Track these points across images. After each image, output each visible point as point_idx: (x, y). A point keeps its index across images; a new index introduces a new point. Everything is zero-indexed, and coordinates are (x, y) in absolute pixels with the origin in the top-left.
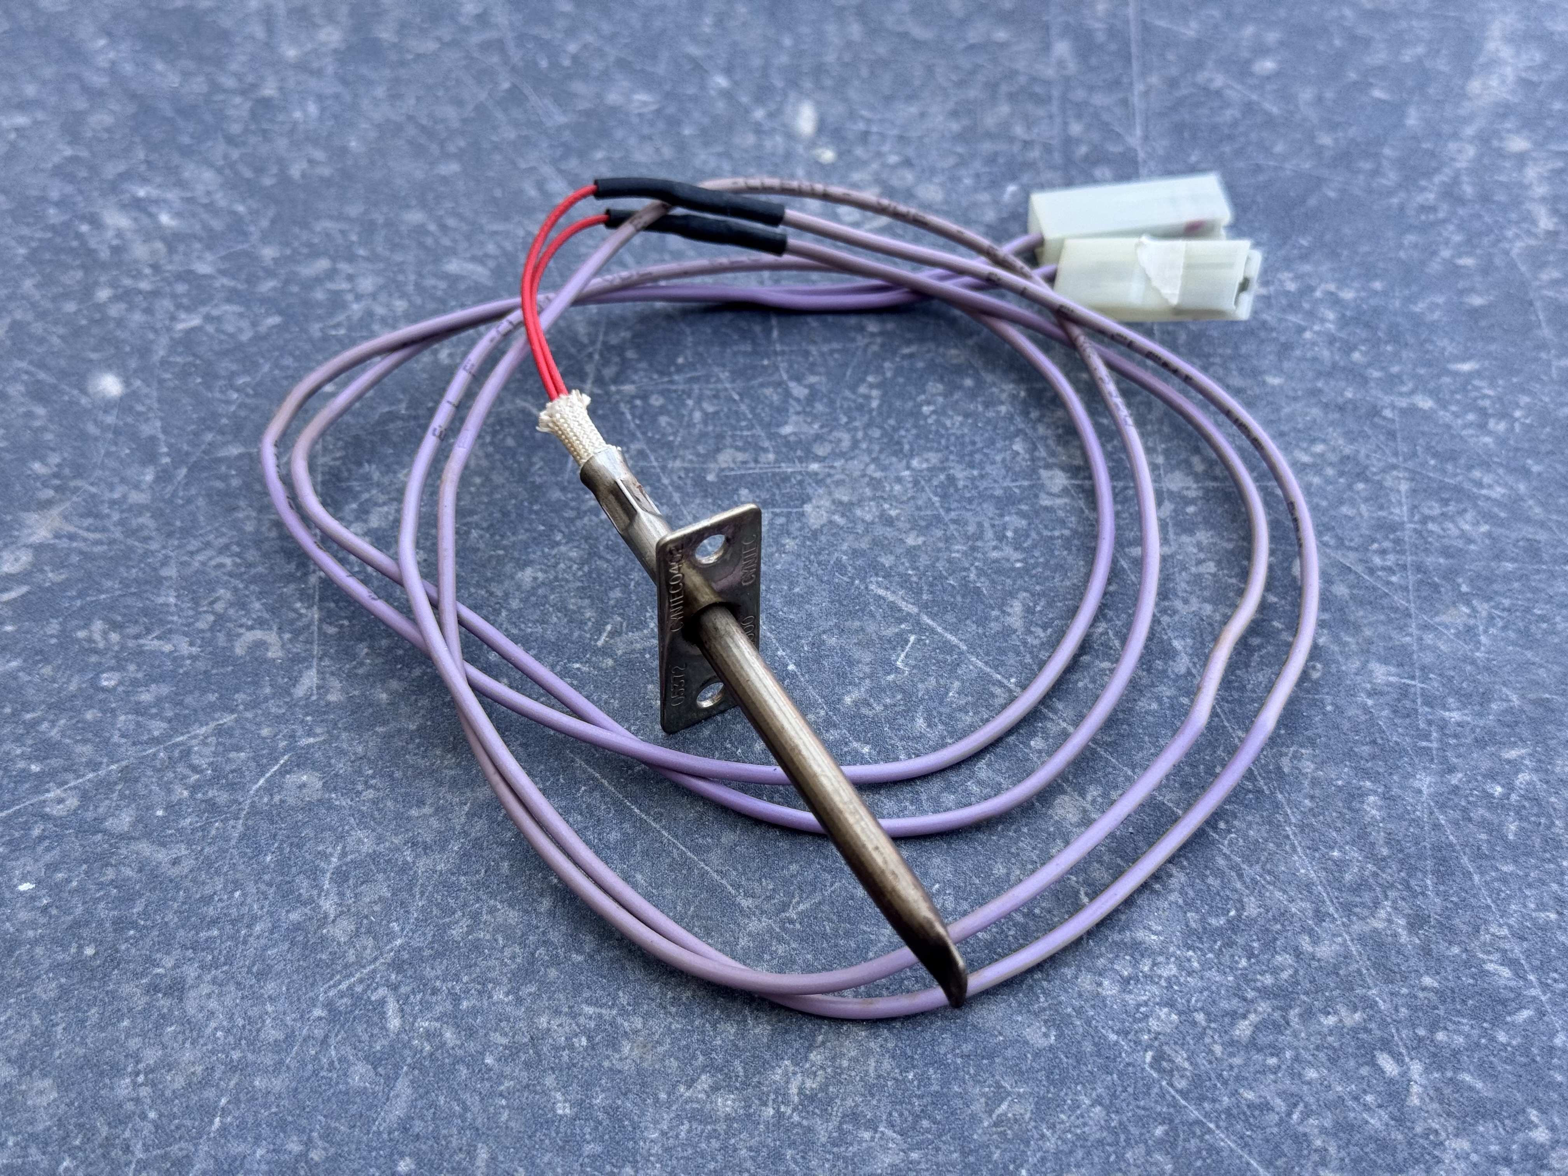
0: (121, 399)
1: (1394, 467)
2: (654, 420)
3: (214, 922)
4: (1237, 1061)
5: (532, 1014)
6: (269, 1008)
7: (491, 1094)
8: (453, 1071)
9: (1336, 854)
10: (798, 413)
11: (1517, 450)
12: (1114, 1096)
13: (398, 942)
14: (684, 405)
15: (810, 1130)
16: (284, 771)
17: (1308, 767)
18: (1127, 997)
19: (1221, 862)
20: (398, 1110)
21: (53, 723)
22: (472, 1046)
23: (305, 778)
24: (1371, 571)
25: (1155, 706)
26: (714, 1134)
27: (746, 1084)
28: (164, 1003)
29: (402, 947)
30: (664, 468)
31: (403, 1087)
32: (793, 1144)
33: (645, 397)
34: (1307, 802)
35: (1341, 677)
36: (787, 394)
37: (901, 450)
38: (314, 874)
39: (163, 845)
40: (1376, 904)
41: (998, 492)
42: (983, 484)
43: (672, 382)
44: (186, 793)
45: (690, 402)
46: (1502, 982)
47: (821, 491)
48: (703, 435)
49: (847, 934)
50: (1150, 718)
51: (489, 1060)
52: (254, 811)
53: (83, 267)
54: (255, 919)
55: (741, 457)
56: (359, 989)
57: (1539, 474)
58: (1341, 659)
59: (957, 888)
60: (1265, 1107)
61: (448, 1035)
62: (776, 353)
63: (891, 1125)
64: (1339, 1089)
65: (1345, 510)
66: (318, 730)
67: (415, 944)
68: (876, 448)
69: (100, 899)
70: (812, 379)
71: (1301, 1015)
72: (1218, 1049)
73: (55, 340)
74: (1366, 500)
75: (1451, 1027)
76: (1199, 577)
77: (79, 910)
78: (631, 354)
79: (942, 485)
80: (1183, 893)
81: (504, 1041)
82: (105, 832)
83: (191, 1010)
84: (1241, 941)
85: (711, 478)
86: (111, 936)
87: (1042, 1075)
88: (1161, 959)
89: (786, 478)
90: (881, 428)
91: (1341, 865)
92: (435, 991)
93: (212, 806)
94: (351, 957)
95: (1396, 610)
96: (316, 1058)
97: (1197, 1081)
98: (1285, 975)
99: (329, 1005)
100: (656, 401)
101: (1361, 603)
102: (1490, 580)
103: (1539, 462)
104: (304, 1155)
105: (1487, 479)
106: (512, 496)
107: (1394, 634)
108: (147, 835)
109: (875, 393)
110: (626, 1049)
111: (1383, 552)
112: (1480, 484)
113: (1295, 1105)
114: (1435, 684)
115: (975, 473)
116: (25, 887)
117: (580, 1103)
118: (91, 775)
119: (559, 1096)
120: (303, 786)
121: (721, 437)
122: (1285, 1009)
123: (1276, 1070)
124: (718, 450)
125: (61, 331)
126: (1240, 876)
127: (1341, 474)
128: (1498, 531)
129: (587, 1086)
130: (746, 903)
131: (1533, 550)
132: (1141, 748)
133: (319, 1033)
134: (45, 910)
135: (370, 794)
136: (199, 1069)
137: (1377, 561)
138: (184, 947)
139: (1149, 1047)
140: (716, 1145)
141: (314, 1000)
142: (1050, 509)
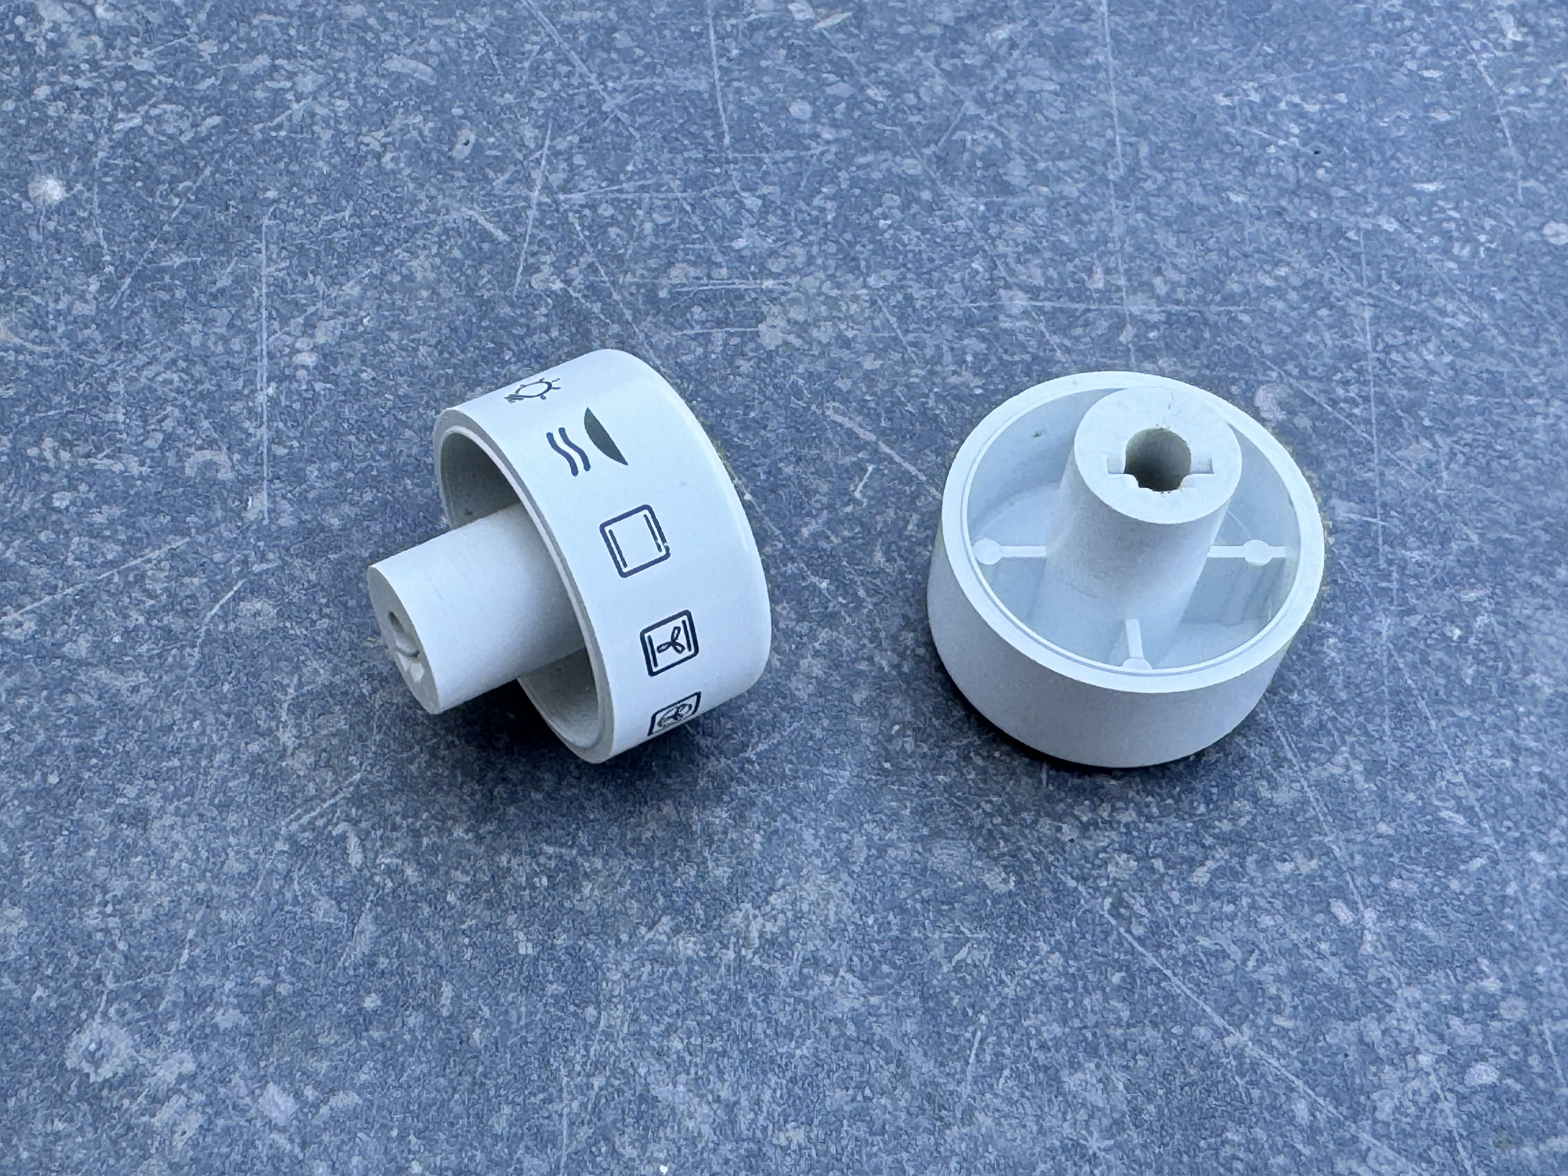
0: (61, 204)
1: (1358, 293)
2: (604, 233)
3: (174, 752)
4: (1194, 908)
5: (493, 852)
6: (232, 841)
7: (457, 933)
8: (415, 908)
9: (1295, 698)
10: (752, 226)
11: (1481, 276)
12: (1072, 942)
13: (358, 776)
14: (634, 215)
15: (771, 973)
16: (237, 599)
20: (362, 946)
22: (435, 884)
23: (259, 605)
24: (1334, 403)
27: (707, 928)
28: (128, 833)
29: (361, 782)
30: (614, 283)
31: (366, 923)
32: (754, 988)
33: (593, 207)
36: (740, 205)
37: (858, 267)
38: (271, 705)
39: (122, 672)
40: (1334, 750)
41: (957, 313)
42: (942, 304)
43: (620, 191)
44: (142, 620)
45: (640, 213)
46: (1456, 830)
47: (776, 309)
48: (654, 247)
49: (807, 777)
51: (451, 898)
52: (210, 639)
55: (695, 272)
56: (319, 823)
57: (1504, 302)
60: (1222, 955)
61: (410, 872)
62: (728, 162)
64: (1294, 936)
65: (1308, 337)
66: (271, 556)
67: (374, 778)
68: (832, 264)
69: (61, 726)
70: (766, 189)
71: (1257, 862)
72: (1175, 896)
74: (1330, 327)
75: (1405, 874)
77: (41, 737)
78: (579, 160)
79: (899, 306)
81: (466, 879)
82: (63, 657)
83: (156, 842)
84: (1200, 786)
85: (663, 294)
86: (73, 765)
87: (1001, 921)
88: (1120, 804)
89: (740, 296)
91: (1302, 709)
92: (395, 828)
93: (168, 634)
94: (311, 791)
95: (1358, 444)
96: (280, 892)
97: (1156, 928)
98: (1243, 822)
99: (291, 839)
100: (606, 211)
101: (1323, 436)
102: (1451, 415)
103: (1502, 290)
104: (272, 989)
105: (1450, 308)
106: (460, 311)
107: (1355, 469)
108: (105, 661)
109: (831, 205)
110: (587, 888)
111: (1346, 383)
112: (1443, 312)
113: (1250, 952)
114: (1396, 524)
115: (934, 292)
117: (542, 944)
118: (47, 599)
119: (521, 936)
120: (257, 614)
121: (672, 250)
122: (1242, 857)
123: (1231, 918)
124: (670, 265)
127: (1306, 299)
128: (1460, 362)
129: (549, 926)
131: (1495, 383)
133: (282, 867)
135: (324, 623)
137: (1340, 392)
139: (1108, 893)
140: (677, 986)
141: (276, 835)
142: (1010, 333)
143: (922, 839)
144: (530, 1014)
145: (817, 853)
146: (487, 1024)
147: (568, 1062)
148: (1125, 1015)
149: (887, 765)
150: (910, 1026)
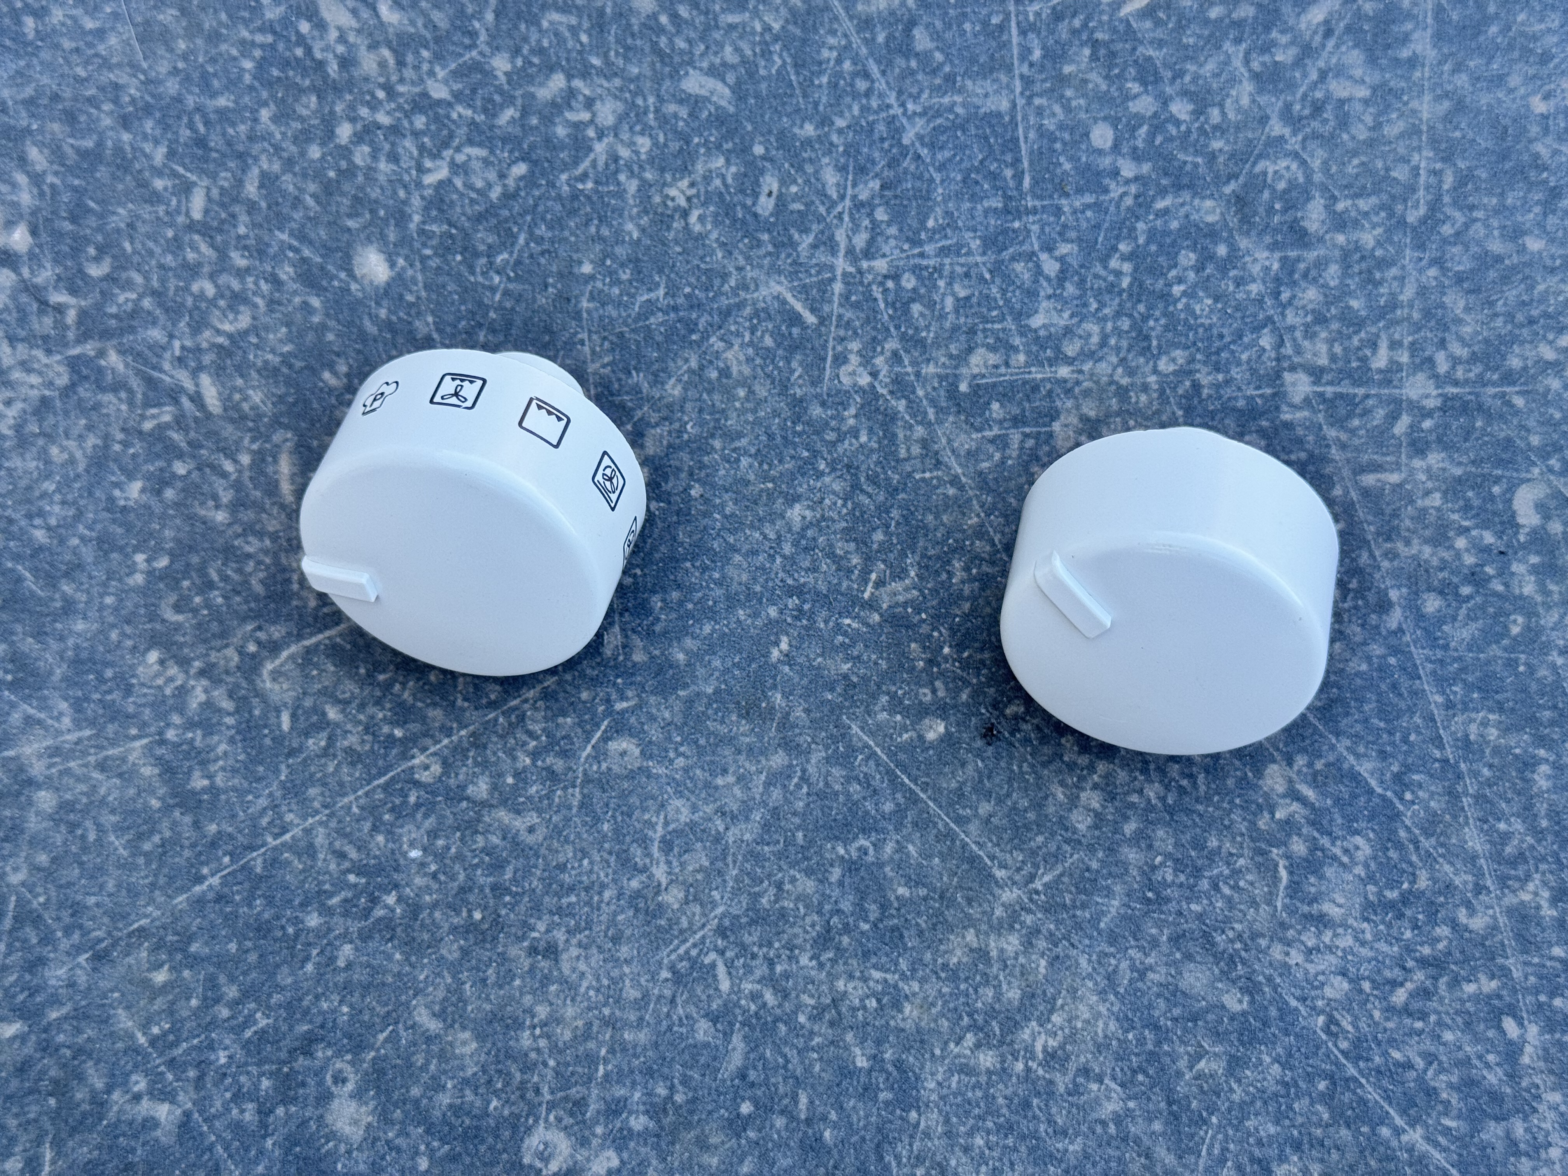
0: (388, 284)
2: (906, 311)
3: (571, 889)
4: (1390, 1025)
5: (832, 977)
6: (627, 970)
7: (808, 1049)
8: (775, 1028)
9: (1502, 826)
10: (1049, 297)
12: (1290, 1055)
13: (720, 910)
14: (935, 286)
15: (1051, 1082)
16: (605, 739)
17: (1493, 733)
18: (1309, 966)
19: (1402, 834)
20: (736, 1060)
21: (404, 685)
22: (788, 1007)
23: (624, 745)
25: (1364, 667)
26: (977, 1086)
27: (1002, 1043)
28: (544, 964)
29: (724, 915)
30: (918, 374)
31: (737, 1041)
32: (1038, 1094)
33: (896, 277)
34: (1486, 772)
35: (1539, 631)
36: (1038, 271)
37: (1149, 348)
38: (644, 842)
39: (518, 812)
40: (1528, 877)
41: (1241, 403)
42: (1227, 392)
43: (922, 255)
44: (528, 761)
45: (941, 283)
47: (1069, 404)
48: (955, 329)
49: (1084, 906)
50: (1359, 681)
51: (802, 1019)
52: (587, 780)
53: (314, 89)
54: (603, 886)
55: (993, 359)
56: (694, 953)
58: (1541, 610)
59: (1177, 861)
61: (769, 997)
62: (1028, 212)
63: (1114, 1078)
66: (630, 694)
67: (735, 911)
68: (1124, 344)
69: (477, 866)
70: (1064, 249)
72: (1377, 1014)
73: (310, 201)
76: (1424, 511)
77: (462, 877)
78: (881, 215)
79: (1186, 396)
80: (1366, 866)
81: (812, 1002)
82: (468, 799)
83: (566, 972)
84: (1408, 913)
85: (963, 387)
86: (492, 902)
87: (1234, 1037)
88: (1340, 930)
89: (1035, 388)
90: (1130, 316)
91: (1506, 837)
92: (754, 956)
93: (552, 775)
94: (684, 923)
96: (668, 1015)
97: (1358, 1042)
98: (1441, 946)
99: (672, 968)
100: (909, 282)
104: (670, 1098)
106: (776, 413)
108: (504, 802)
109: (1127, 267)
110: (907, 1008)
113: (1431, 1063)
115: (1220, 377)
116: (415, 854)
117: (874, 1057)
118: (446, 741)
119: (857, 1051)
120: (623, 754)
121: (972, 331)
122: (1435, 979)
123: (1420, 1033)
124: (970, 350)
125: (312, 187)
126: (1417, 848)
129: (878, 1043)
130: (1000, 874)
132: (1347, 714)
133: (668, 993)
134: (434, 876)
135: (680, 762)
136: (580, 1023)
138: (551, 913)
139: (1322, 1012)
140: (979, 1094)
141: (660, 963)
142: (1288, 426)
143: (1175, 962)
144: (867, 1117)
145: (1090, 976)
146: (835, 1126)
147: (898, 1157)
148: (1326, 1116)
149: (1150, 895)
150: (1157, 1126)
